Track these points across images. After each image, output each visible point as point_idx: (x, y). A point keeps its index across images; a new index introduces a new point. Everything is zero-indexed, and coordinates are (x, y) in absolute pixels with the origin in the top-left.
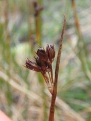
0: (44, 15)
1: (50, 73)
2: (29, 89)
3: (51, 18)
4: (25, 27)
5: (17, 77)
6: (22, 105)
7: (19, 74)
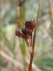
0: (27, 5)
1: (30, 39)
2: (15, 58)
3: (32, 7)
4: (13, 13)
5: (7, 49)
6: (10, 69)
7: (8, 47)
